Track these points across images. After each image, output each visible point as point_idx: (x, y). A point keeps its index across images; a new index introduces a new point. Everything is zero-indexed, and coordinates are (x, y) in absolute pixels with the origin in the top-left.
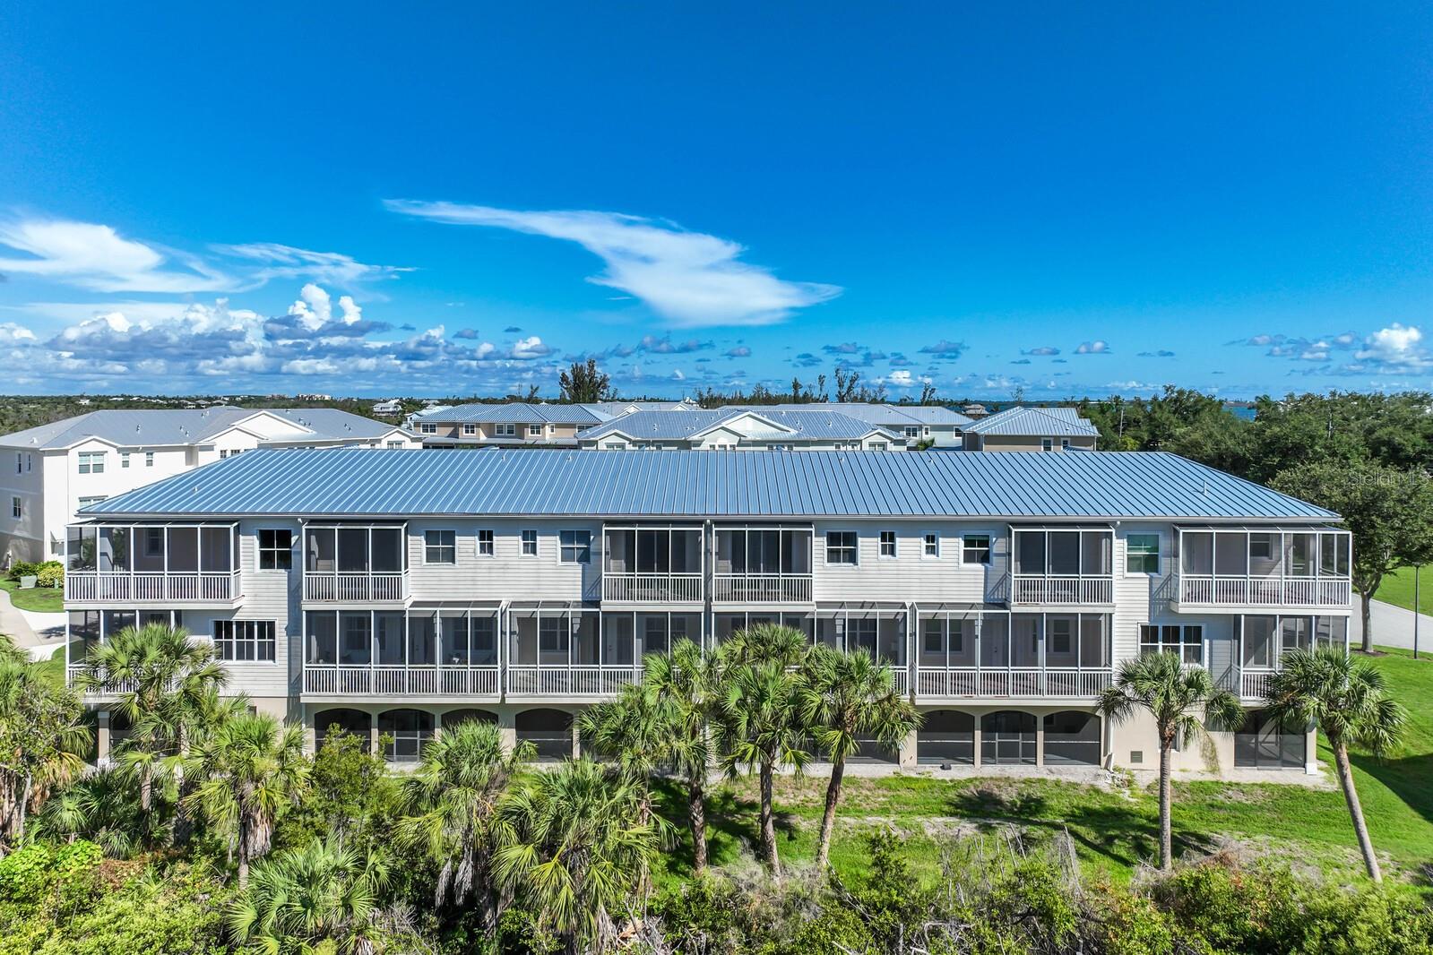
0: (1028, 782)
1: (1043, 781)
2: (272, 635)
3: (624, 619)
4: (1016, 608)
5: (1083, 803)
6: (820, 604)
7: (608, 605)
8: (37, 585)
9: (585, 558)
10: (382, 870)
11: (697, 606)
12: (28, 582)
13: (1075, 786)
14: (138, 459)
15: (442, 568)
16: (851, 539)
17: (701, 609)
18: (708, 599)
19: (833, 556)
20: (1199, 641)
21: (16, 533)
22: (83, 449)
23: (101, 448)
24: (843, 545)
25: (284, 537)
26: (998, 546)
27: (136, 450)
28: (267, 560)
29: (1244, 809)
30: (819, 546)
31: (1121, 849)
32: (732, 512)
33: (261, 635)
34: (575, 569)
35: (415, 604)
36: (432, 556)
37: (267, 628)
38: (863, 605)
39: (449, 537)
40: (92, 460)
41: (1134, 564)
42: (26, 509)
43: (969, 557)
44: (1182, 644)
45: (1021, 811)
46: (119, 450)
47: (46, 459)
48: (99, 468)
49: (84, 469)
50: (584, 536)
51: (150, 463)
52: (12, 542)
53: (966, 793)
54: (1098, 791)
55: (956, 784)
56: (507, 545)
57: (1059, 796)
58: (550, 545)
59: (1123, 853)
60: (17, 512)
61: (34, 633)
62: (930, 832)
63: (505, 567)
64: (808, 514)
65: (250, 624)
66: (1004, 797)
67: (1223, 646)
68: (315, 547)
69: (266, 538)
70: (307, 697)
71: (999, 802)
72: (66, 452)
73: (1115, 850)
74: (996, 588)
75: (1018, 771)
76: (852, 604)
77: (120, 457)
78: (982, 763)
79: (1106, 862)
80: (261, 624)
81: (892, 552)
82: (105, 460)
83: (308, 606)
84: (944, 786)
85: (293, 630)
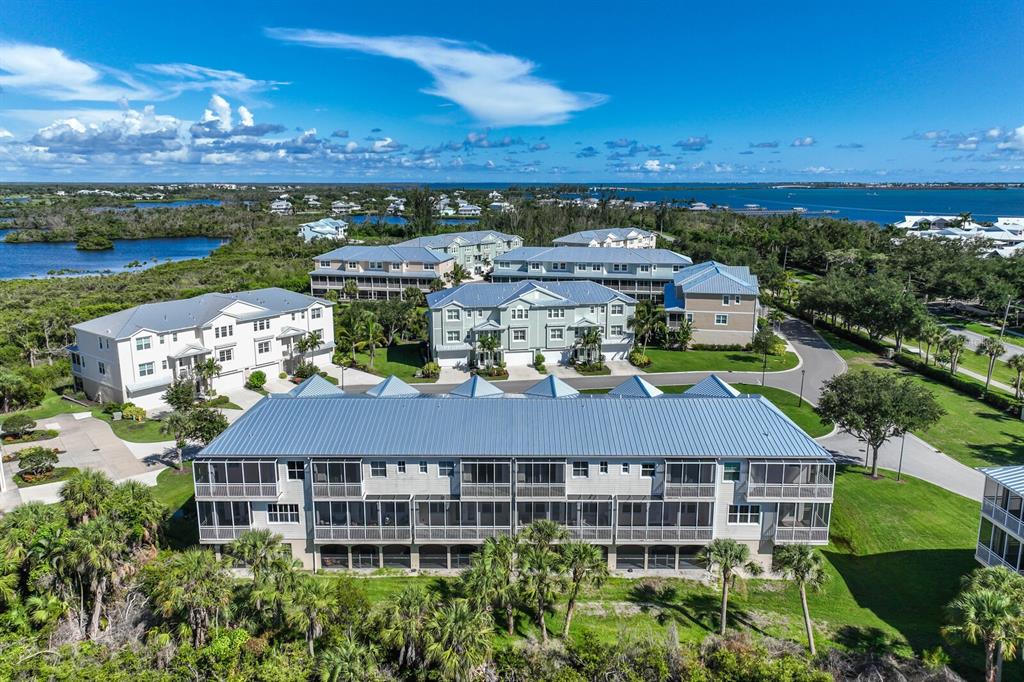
0: (669, 579)
1: (676, 579)
2: (297, 510)
3: (471, 505)
4: (666, 499)
5: (694, 592)
6: (570, 497)
7: (464, 499)
8: (123, 417)
9: (451, 473)
10: (376, 651)
11: (508, 499)
12: (117, 416)
13: (691, 581)
14: (169, 338)
15: (380, 479)
16: (585, 465)
17: (510, 500)
18: (514, 495)
19: (576, 473)
20: (758, 512)
21: (103, 383)
22: (138, 336)
23: (148, 334)
24: (581, 466)
25: (301, 465)
26: (659, 468)
27: (168, 333)
28: (292, 475)
29: (769, 595)
30: (569, 468)
31: (706, 621)
32: (526, 453)
33: (291, 510)
34: (447, 479)
35: (368, 497)
36: (375, 473)
37: (295, 508)
38: (590, 497)
39: (383, 464)
40: (144, 342)
41: (727, 476)
42: (108, 369)
43: (644, 473)
44: (749, 514)
45: (663, 598)
46: (158, 335)
47: (119, 344)
48: (148, 346)
49: (140, 347)
50: (450, 464)
51: (175, 339)
52: (101, 387)
53: (638, 586)
54: (702, 585)
55: (635, 581)
56: (413, 469)
57: (683, 588)
58: (434, 468)
59: (706, 623)
60: (102, 371)
61: (138, 461)
62: (618, 611)
63: (412, 479)
64: (564, 454)
65: (286, 506)
66: (657, 589)
67: (770, 515)
68: (316, 469)
69: (291, 465)
70: (317, 541)
71: (653, 592)
72: (129, 339)
73: (702, 622)
74: (658, 488)
75: (666, 573)
76: (585, 497)
77: (159, 338)
78: (649, 568)
79: (698, 627)
80: (291, 506)
81: (606, 471)
82: (151, 341)
83: (315, 499)
84: (628, 582)
85: (308, 508)
